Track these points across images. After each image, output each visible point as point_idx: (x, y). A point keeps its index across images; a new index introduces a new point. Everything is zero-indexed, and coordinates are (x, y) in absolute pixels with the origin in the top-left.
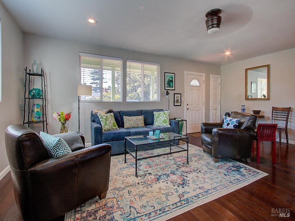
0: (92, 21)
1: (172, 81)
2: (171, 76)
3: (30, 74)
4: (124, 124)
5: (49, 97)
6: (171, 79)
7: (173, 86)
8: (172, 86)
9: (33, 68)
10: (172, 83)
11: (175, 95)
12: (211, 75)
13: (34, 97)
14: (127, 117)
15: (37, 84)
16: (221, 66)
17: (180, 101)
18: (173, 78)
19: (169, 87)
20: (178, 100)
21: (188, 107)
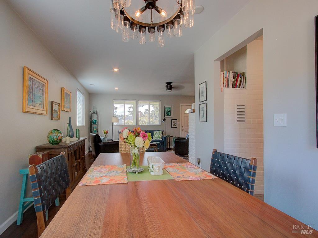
0: (116, 89)
3: (92, 113)
5: (99, 123)
9: (93, 111)
11: (172, 120)
13: (94, 124)
15: (95, 117)
17: (176, 124)
20: (175, 124)
21: (183, 128)
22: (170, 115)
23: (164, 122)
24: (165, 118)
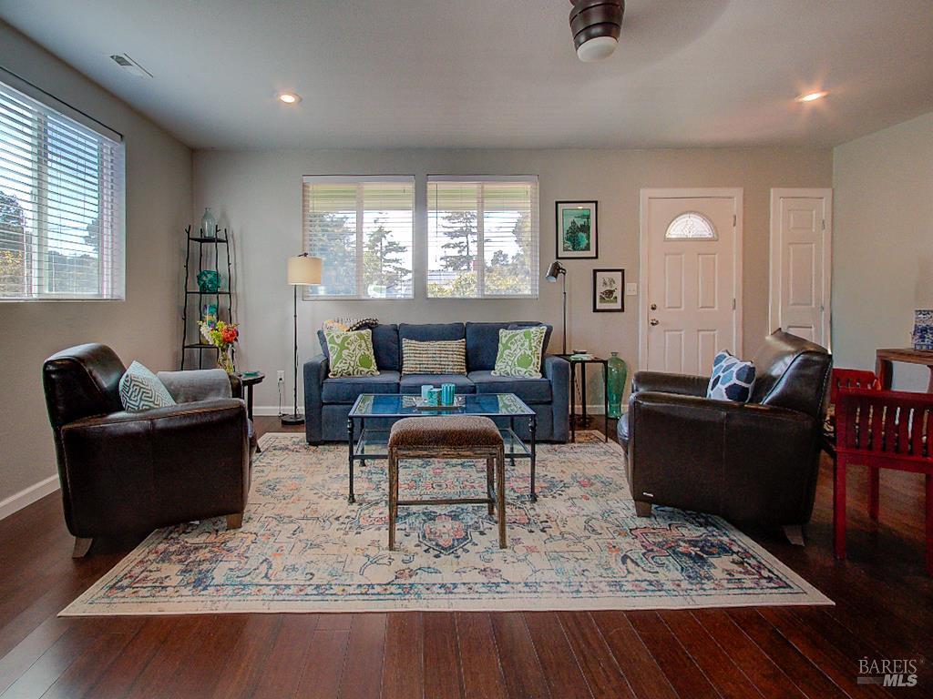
0: (288, 99)
1: (585, 228)
2: (580, 213)
3: (202, 240)
4: (402, 364)
6: (580, 222)
7: (588, 244)
8: (583, 245)
10: (584, 235)
11: (598, 274)
12: (772, 190)
14: (414, 341)
16: (835, 149)
17: (618, 294)
18: (588, 217)
19: (574, 250)
20: (611, 292)
21: (655, 315)
22: (587, 248)
23: (553, 280)
24: (563, 264)
